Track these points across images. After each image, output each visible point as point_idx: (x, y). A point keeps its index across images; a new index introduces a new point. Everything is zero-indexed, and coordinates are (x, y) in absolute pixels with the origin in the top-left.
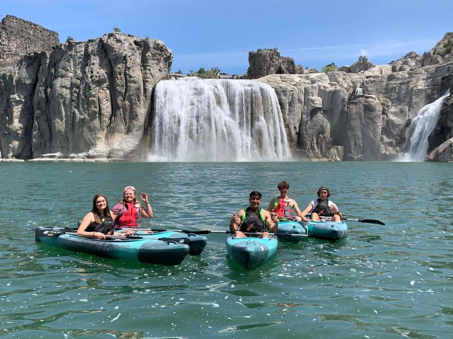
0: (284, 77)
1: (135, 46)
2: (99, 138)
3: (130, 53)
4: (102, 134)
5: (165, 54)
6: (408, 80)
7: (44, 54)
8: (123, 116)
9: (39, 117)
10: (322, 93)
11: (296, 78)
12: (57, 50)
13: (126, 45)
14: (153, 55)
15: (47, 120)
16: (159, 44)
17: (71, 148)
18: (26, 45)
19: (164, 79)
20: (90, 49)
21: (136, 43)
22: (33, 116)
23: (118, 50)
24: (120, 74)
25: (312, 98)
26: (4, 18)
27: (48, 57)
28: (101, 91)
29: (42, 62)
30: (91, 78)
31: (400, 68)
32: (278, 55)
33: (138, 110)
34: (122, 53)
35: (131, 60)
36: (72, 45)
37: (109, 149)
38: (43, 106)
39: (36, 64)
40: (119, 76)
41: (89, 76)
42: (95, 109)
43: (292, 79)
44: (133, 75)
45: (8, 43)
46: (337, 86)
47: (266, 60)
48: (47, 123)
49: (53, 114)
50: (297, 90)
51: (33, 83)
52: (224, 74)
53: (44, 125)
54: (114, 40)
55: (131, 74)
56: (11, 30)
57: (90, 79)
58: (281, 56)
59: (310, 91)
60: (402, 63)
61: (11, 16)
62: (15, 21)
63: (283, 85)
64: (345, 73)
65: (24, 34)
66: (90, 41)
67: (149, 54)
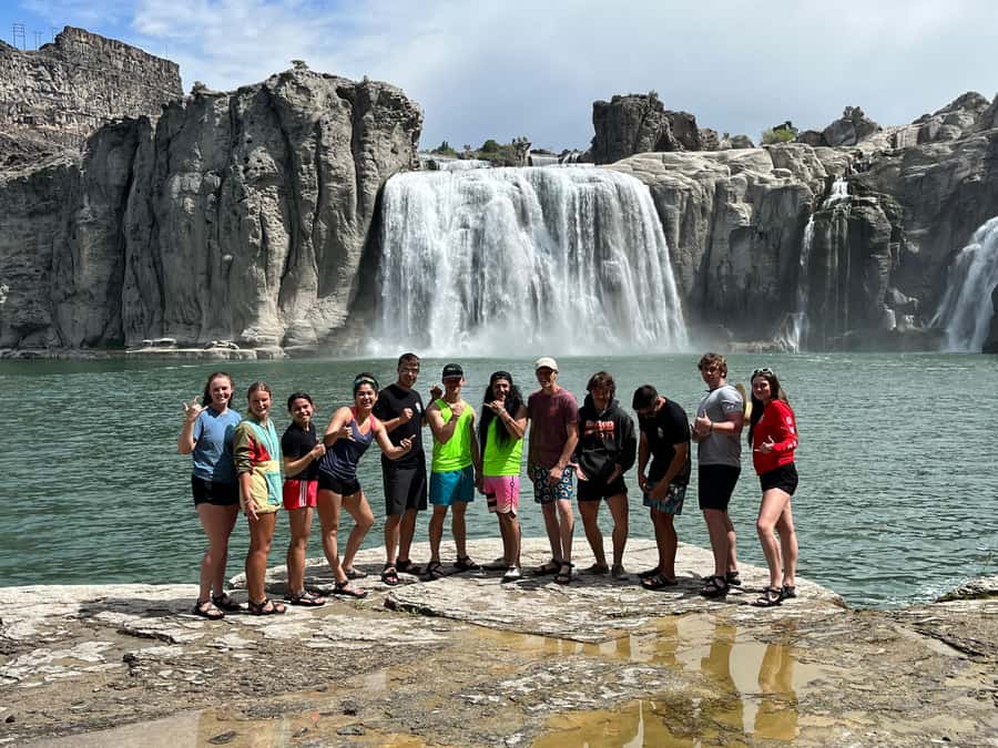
0: (672, 160)
1: (339, 100)
2: (262, 302)
3: (327, 115)
4: (270, 295)
5: (405, 116)
6: (953, 161)
7: (144, 120)
8: (314, 255)
9: (137, 258)
10: (755, 193)
11: (697, 159)
12: (172, 111)
13: (319, 98)
14: (378, 118)
15: (154, 263)
16: (390, 94)
17: (205, 324)
18: (110, 93)
19: (402, 169)
20: (243, 107)
21: (340, 91)
22: (124, 256)
23: (301, 110)
24: (307, 163)
25: (734, 206)
26: (61, 35)
27: (154, 126)
28: (267, 199)
29: (141, 140)
30: (245, 172)
31: (938, 133)
32: (659, 107)
33: (347, 239)
34: (309, 116)
35: (329, 129)
36: (204, 101)
37: (286, 326)
38: (145, 234)
39: (129, 142)
40: (304, 166)
41: (242, 168)
42: (255, 240)
43: (689, 162)
44: (335, 164)
45: (70, 89)
46: (791, 178)
47: (633, 120)
48: (153, 270)
49: (167, 252)
50: (699, 188)
51: (124, 184)
52: (541, 152)
53: (148, 275)
54: (292, 88)
55: (331, 162)
56: (75, 60)
57: (242, 175)
58: (665, 109)
59: (730, 189)
60: (942, 121)
61: (74, 29)
62: (83, 40)
63: (669, 177)
64: (808, 147)
65: (103, 69)
66: (242, 90)
67: (369, 115)
